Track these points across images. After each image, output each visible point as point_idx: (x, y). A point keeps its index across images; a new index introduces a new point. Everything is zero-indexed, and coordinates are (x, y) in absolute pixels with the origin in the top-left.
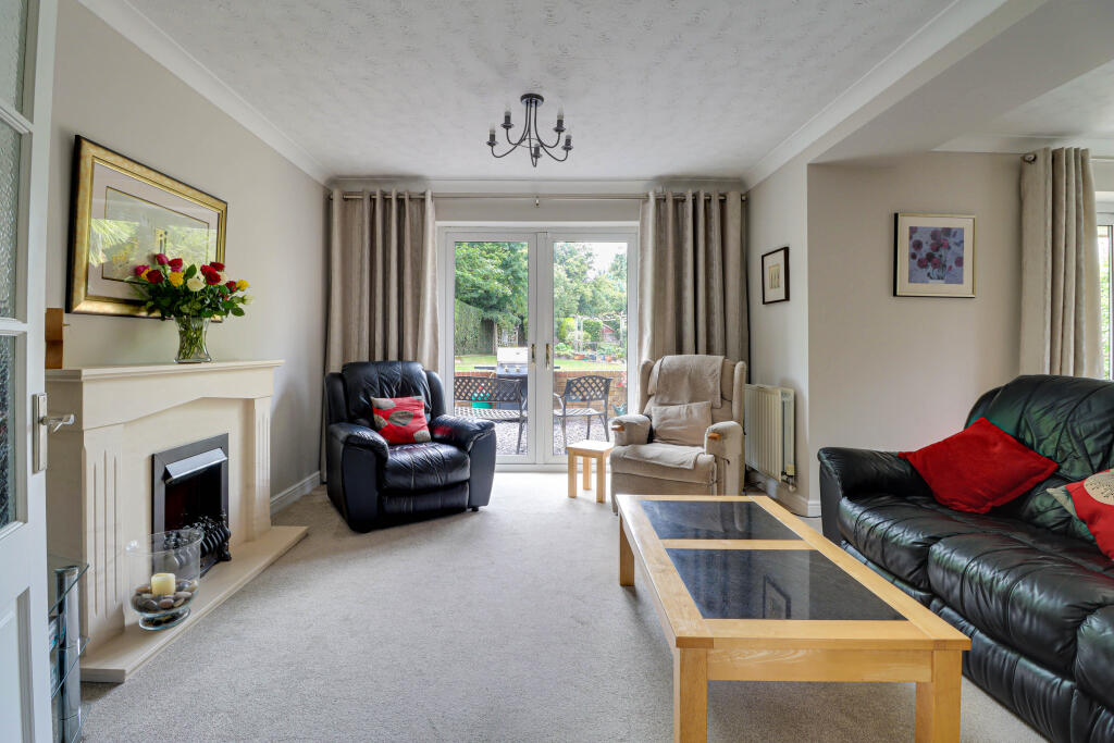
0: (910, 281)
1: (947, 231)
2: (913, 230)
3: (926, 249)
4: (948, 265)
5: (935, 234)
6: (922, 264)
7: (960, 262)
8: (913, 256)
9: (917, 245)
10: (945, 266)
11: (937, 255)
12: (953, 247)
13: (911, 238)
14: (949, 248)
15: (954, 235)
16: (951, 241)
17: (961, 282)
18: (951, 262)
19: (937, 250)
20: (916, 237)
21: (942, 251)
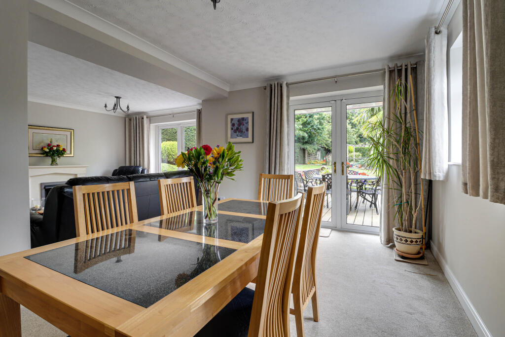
0: (231, 138)
1: (243, 119)
2: (232, 120)
3: (236, 126)
4: (244, 131)
5: (239, 120)
6: (235, 132)
7: (247, 130)
8: (232, 129)
9: (233, 125)
10: (242, 131)
11: (240, 128)
12: (245, 124)
13: (231, 122)
14: (244, 125)
15: (245, 120)
16: (244, 122)
17: (248, 137)
18: (244, 130)
19: (239, 126)
20: (233, 122)
21: (241, 126)
